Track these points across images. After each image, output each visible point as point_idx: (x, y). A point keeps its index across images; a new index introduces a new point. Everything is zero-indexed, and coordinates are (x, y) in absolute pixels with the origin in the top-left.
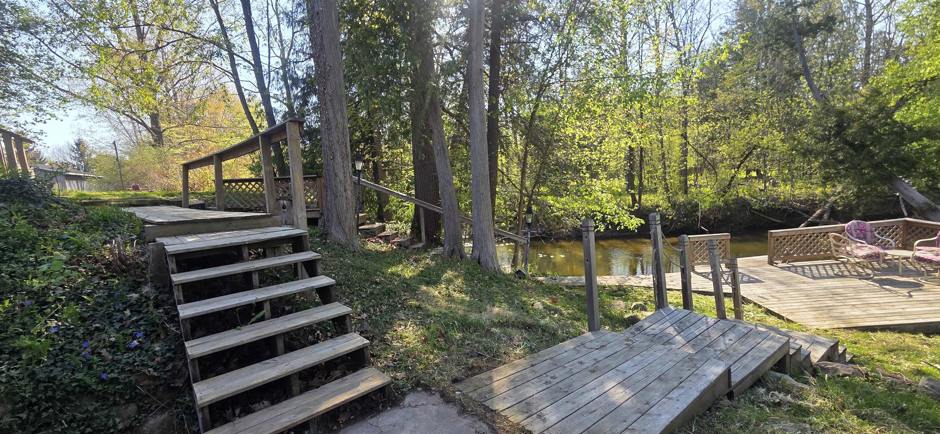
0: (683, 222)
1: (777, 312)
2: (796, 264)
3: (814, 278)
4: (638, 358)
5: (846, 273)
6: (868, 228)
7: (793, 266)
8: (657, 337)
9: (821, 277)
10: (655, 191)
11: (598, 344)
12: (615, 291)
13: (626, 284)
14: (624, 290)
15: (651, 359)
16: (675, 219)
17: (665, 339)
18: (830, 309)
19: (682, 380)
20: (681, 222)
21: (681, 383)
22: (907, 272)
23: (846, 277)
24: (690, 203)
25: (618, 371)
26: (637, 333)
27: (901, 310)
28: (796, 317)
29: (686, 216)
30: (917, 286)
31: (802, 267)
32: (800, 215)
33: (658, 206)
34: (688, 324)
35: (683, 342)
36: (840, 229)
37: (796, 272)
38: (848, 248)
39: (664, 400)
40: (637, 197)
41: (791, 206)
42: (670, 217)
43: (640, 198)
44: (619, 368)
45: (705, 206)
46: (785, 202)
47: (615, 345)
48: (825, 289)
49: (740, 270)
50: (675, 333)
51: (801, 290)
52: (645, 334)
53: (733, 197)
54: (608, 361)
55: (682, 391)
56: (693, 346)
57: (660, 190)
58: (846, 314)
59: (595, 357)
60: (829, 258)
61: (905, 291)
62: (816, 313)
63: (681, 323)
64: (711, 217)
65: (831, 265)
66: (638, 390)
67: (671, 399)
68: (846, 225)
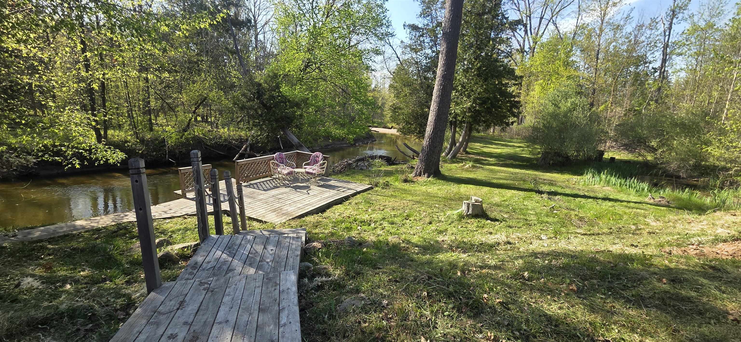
0: (153, 156)
1: (255, 218)
2: (252, 182)
3: (265, 190)
4: (226, 299)
5: (278, 185)
6: (284, 156)
7: (251, 184)
8: (216, 268)
9: (268, 190)
10: (120, 127)
11: (173, 302)
12: (115, 232)
13: (125, 220)
14: (125, 228)
15: (239, 294)
16: (145, 152)
17: (225, 267)
18: (280, 208)
19: (278, 301)
20: (150, 155)
21: (279, 305)
22: (303, 181)
23: (278, 187)
24: (157, 139)
25: (220, 323)
26: (195, 272)
27: (308, 202)
28: (267, 218)
29: (155, 150)
30: (308, 187)
31: (256, 184)
32: (235, 149)
33: (126, 142)
34: (236, 247)
35: (240, 264)
36: (272, 158)
37: (254, 188)
38: (279, 169)
39: (281, 330)
40: (102, 133)
41: (230, 142)
42: (140, 152)
43: (106, 133)
44: (219, 319)
45: (170, 142)
46: (226, 140)
47: (193, 295)
48: (273, 196)
49: (221, 192)
50: (230, 259)
51: (261, 200)
52: (204, 269)
53: (192, 136)
54: (201, 318)
55: (286, 312)
56: (251, 265)
57: (126, 127)
58: (289, 210)
59: (182, 320)
60: (267, 177)
61: (305, 191)
62: (275, 213)
63: (229, 248)
64: (177, 151)
65: (269, 180)
66: (254, 334)
67: (285, 325)
68: (274, 155)
